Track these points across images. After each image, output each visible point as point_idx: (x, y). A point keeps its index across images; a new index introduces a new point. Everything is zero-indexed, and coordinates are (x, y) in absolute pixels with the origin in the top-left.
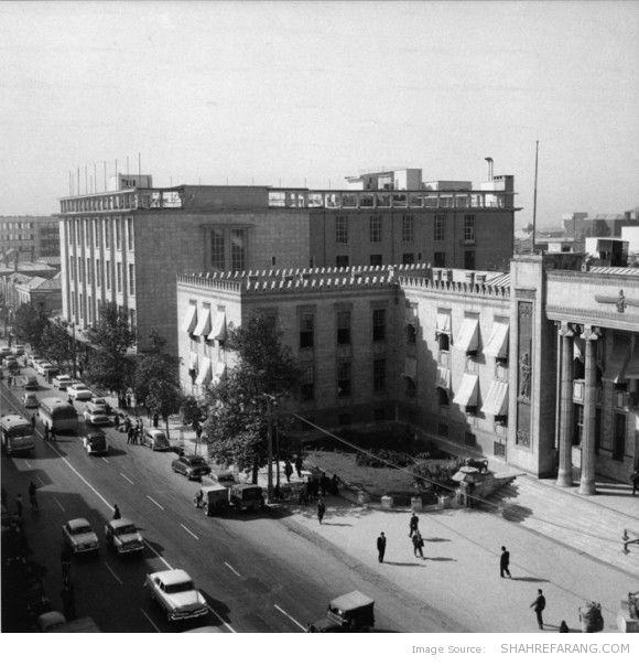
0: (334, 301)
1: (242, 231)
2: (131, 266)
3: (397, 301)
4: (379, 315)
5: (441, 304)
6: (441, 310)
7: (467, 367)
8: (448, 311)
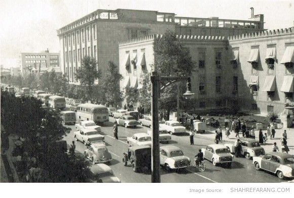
0: (198, 46)
1: (145, 31)
2: (95, 46)
3: (227, 49)
4: (218, 56)
5: (253, 44)
6: (253, 47)
7: (268, 73)
8: (257, 47)
